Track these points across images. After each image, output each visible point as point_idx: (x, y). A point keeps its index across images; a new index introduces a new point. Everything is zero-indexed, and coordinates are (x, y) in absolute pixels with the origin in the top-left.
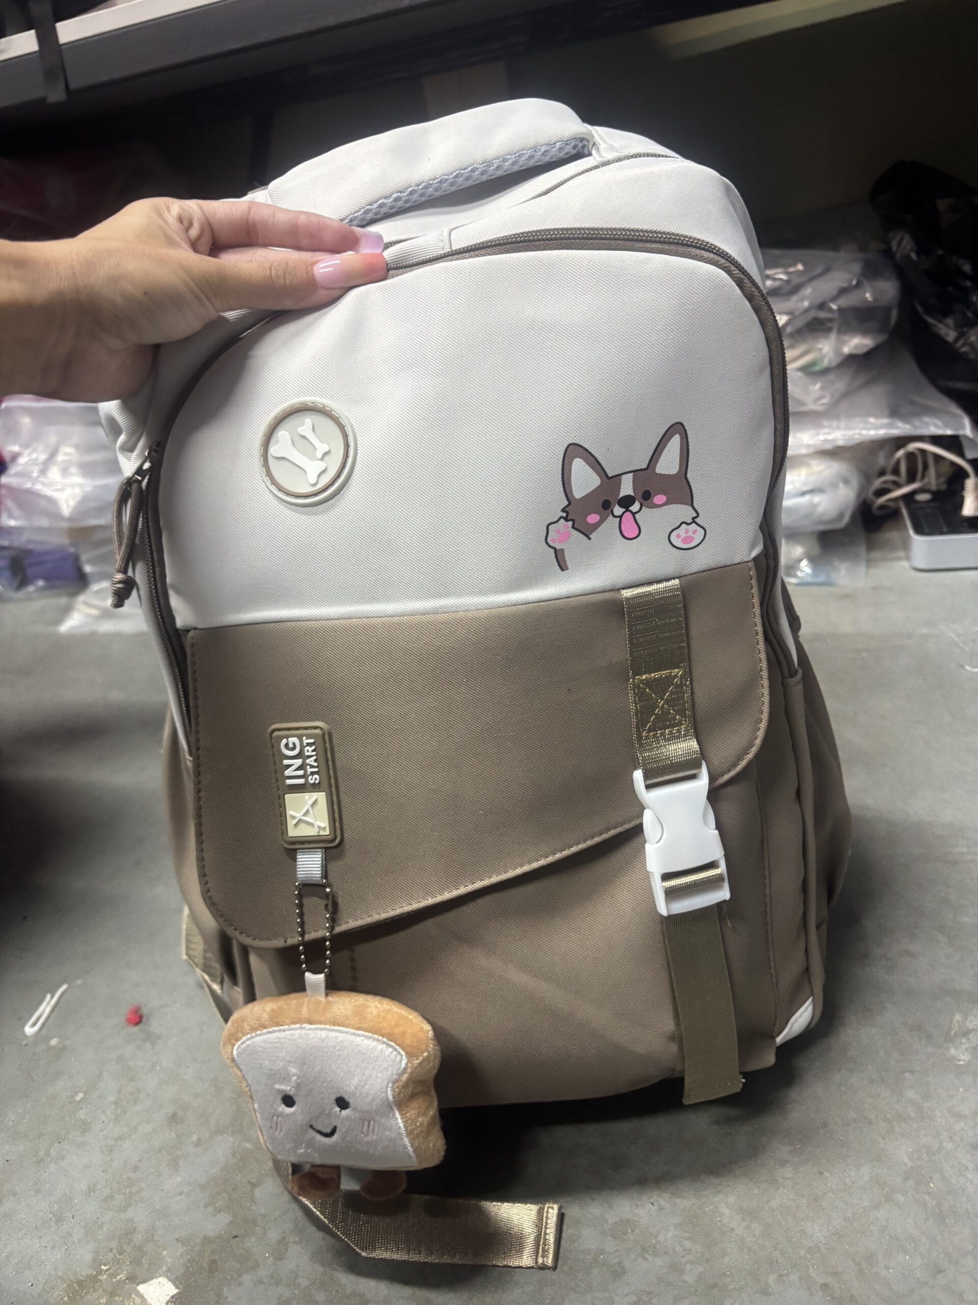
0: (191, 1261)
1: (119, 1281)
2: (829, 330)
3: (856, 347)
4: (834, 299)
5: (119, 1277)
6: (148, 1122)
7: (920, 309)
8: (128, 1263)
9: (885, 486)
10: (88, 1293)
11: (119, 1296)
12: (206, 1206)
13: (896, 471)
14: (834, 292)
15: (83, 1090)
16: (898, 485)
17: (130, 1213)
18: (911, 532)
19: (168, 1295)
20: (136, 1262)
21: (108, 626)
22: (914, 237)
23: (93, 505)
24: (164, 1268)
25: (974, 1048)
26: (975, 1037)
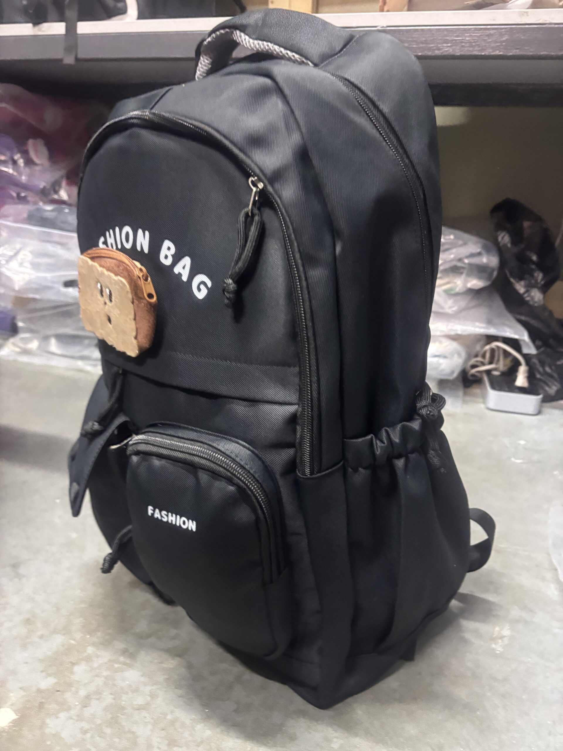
0: (28, 701)
2: (462, 273)
3: (474, 285)
4: (468, 257)
6: (11, 621)
7: (508, 274)
9: (477, 363)
12: (42, 672)
13: (484, 356)
14: (468, 254)
16: (483, 364)
18: (489, 389)
19: (10, 719)
21: (24, 359)
22: (511, 236)
23: (34, 286)
24: (10, 703)
25: (505, 645)
26: (506, 639)
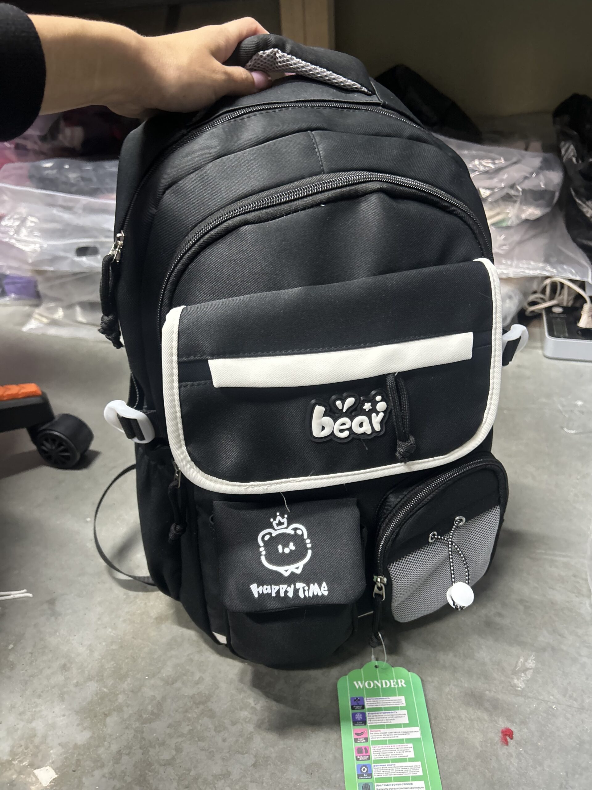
0: (66, 758)
1: (24, 766)
2: (515, 202)
3: (530, 215)
4: (520, 183)
5: (24, 763)
6: (49, 668)
7: (573, 193)
8: (30, 755)
9: (536, 300)
10: (6, 771)
11: (23, 775)
12: (78, 725)
13: (543, 291)
14: (521, 178)
15: (13, 643)
16: (544, 301)
17: (34, 724)
18: (547, 333)
19: (51, 778)
20: (35, 755)
21: (53, 331)
22: (576, 147)
23: (47, 257)
24: (50, 761)
25: (528, 681)
26: (529, 674)
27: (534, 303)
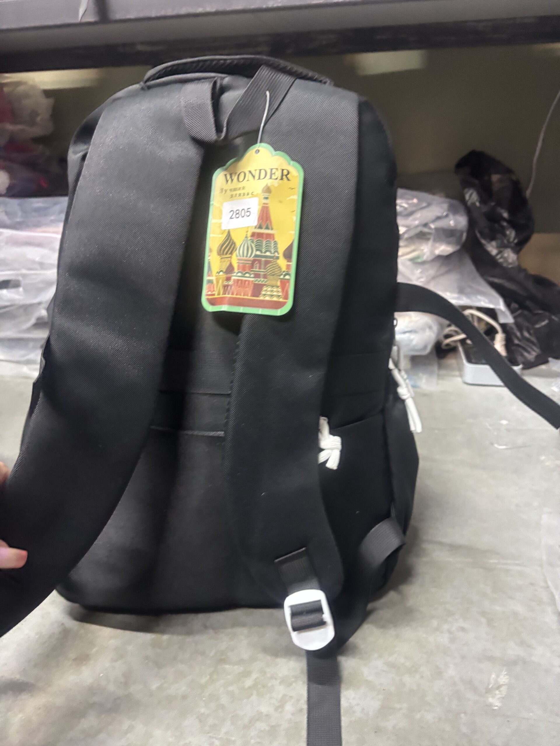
2: (428, 239)
3: (442, 251)
4: (433, 221)
7: (478, 235)
9: (450, 333)
14: (434, 218)
16: (457, 333)
18: (465, 361)
22: (479, 194)
25: (503, 698)
26: (504, 689)
27: (447, 336)
